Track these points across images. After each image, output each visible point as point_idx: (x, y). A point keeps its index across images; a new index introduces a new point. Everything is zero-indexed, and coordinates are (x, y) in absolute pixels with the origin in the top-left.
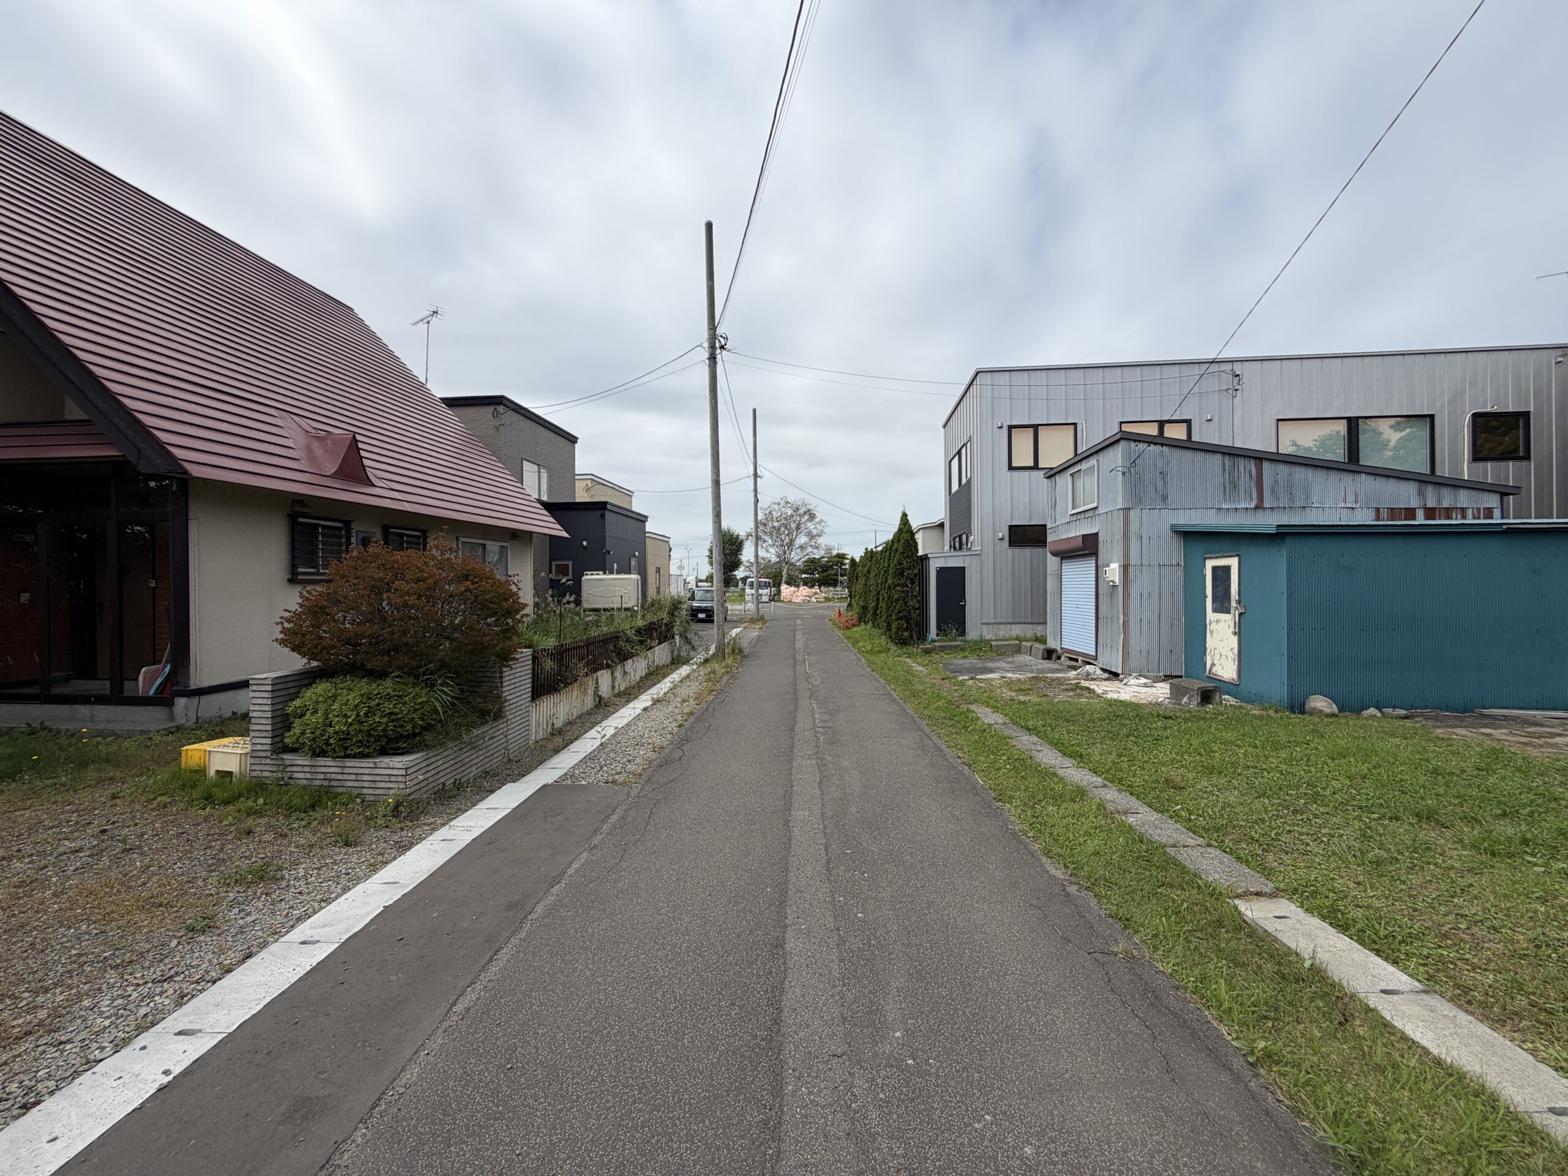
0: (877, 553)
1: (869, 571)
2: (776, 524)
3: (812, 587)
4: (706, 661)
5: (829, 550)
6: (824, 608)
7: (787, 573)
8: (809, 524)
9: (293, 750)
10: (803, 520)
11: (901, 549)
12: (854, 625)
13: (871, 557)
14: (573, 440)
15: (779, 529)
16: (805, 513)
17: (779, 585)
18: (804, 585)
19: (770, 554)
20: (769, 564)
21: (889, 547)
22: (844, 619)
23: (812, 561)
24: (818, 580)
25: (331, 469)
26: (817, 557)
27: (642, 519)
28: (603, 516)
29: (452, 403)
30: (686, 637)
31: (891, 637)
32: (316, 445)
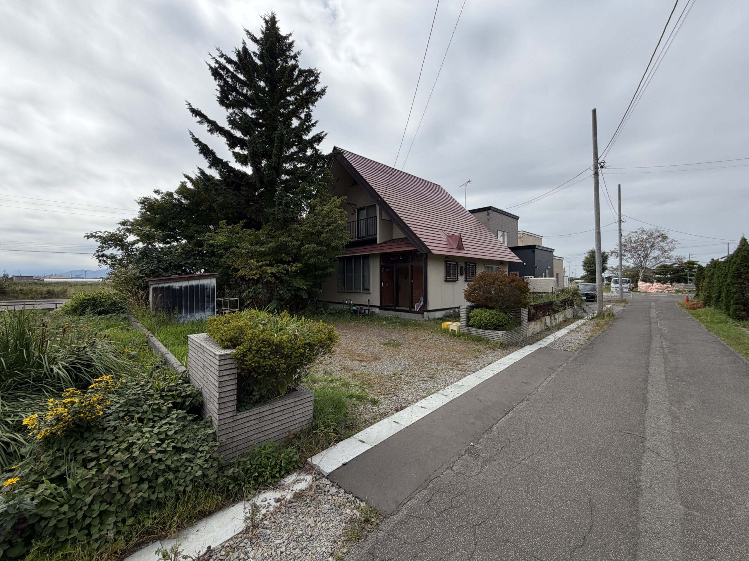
0: (720, 263)
1: (713, 274)
2: (634, 245)
3: (665, 283)
4: (593, 318)
5: (679, 259)
6: (674, 297)
7: (643, 274)
8: (662, 243)
9: (472, 326)
10: (657, 241)
11: (739, 261)
12: (699, 307)
13: (715, 265)
14: (517, 218)
15: (637, 248)
16: (658, 236)
17: (637, 281)
18: (657, 282)
19: (630, 263)
20: (628, 269)
21: (729, 260)
22: (690, 304)
23: (665, 267)
24: (669, 279)
25: (455, 247)
26: (669, 264)
27: (551, 251)
28: (534, 251)
29: (472, 212)
30: (581, 307)
31: (729, 315)
32: (450, 239)
